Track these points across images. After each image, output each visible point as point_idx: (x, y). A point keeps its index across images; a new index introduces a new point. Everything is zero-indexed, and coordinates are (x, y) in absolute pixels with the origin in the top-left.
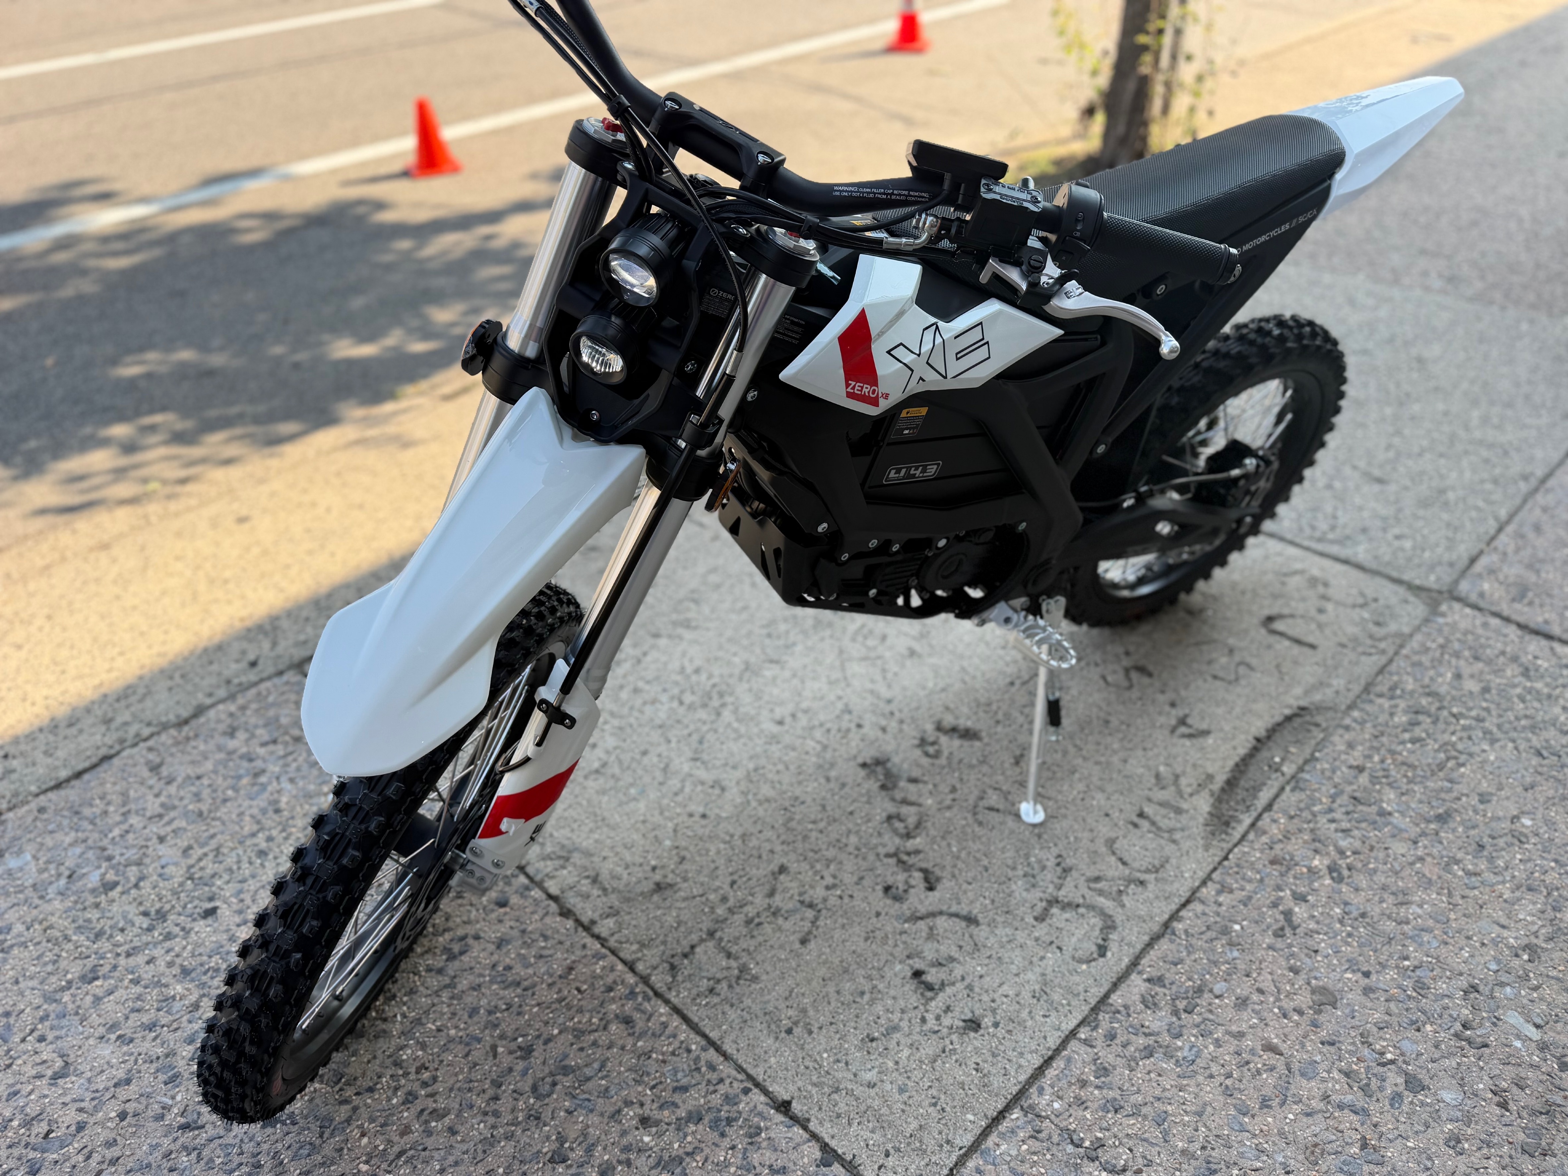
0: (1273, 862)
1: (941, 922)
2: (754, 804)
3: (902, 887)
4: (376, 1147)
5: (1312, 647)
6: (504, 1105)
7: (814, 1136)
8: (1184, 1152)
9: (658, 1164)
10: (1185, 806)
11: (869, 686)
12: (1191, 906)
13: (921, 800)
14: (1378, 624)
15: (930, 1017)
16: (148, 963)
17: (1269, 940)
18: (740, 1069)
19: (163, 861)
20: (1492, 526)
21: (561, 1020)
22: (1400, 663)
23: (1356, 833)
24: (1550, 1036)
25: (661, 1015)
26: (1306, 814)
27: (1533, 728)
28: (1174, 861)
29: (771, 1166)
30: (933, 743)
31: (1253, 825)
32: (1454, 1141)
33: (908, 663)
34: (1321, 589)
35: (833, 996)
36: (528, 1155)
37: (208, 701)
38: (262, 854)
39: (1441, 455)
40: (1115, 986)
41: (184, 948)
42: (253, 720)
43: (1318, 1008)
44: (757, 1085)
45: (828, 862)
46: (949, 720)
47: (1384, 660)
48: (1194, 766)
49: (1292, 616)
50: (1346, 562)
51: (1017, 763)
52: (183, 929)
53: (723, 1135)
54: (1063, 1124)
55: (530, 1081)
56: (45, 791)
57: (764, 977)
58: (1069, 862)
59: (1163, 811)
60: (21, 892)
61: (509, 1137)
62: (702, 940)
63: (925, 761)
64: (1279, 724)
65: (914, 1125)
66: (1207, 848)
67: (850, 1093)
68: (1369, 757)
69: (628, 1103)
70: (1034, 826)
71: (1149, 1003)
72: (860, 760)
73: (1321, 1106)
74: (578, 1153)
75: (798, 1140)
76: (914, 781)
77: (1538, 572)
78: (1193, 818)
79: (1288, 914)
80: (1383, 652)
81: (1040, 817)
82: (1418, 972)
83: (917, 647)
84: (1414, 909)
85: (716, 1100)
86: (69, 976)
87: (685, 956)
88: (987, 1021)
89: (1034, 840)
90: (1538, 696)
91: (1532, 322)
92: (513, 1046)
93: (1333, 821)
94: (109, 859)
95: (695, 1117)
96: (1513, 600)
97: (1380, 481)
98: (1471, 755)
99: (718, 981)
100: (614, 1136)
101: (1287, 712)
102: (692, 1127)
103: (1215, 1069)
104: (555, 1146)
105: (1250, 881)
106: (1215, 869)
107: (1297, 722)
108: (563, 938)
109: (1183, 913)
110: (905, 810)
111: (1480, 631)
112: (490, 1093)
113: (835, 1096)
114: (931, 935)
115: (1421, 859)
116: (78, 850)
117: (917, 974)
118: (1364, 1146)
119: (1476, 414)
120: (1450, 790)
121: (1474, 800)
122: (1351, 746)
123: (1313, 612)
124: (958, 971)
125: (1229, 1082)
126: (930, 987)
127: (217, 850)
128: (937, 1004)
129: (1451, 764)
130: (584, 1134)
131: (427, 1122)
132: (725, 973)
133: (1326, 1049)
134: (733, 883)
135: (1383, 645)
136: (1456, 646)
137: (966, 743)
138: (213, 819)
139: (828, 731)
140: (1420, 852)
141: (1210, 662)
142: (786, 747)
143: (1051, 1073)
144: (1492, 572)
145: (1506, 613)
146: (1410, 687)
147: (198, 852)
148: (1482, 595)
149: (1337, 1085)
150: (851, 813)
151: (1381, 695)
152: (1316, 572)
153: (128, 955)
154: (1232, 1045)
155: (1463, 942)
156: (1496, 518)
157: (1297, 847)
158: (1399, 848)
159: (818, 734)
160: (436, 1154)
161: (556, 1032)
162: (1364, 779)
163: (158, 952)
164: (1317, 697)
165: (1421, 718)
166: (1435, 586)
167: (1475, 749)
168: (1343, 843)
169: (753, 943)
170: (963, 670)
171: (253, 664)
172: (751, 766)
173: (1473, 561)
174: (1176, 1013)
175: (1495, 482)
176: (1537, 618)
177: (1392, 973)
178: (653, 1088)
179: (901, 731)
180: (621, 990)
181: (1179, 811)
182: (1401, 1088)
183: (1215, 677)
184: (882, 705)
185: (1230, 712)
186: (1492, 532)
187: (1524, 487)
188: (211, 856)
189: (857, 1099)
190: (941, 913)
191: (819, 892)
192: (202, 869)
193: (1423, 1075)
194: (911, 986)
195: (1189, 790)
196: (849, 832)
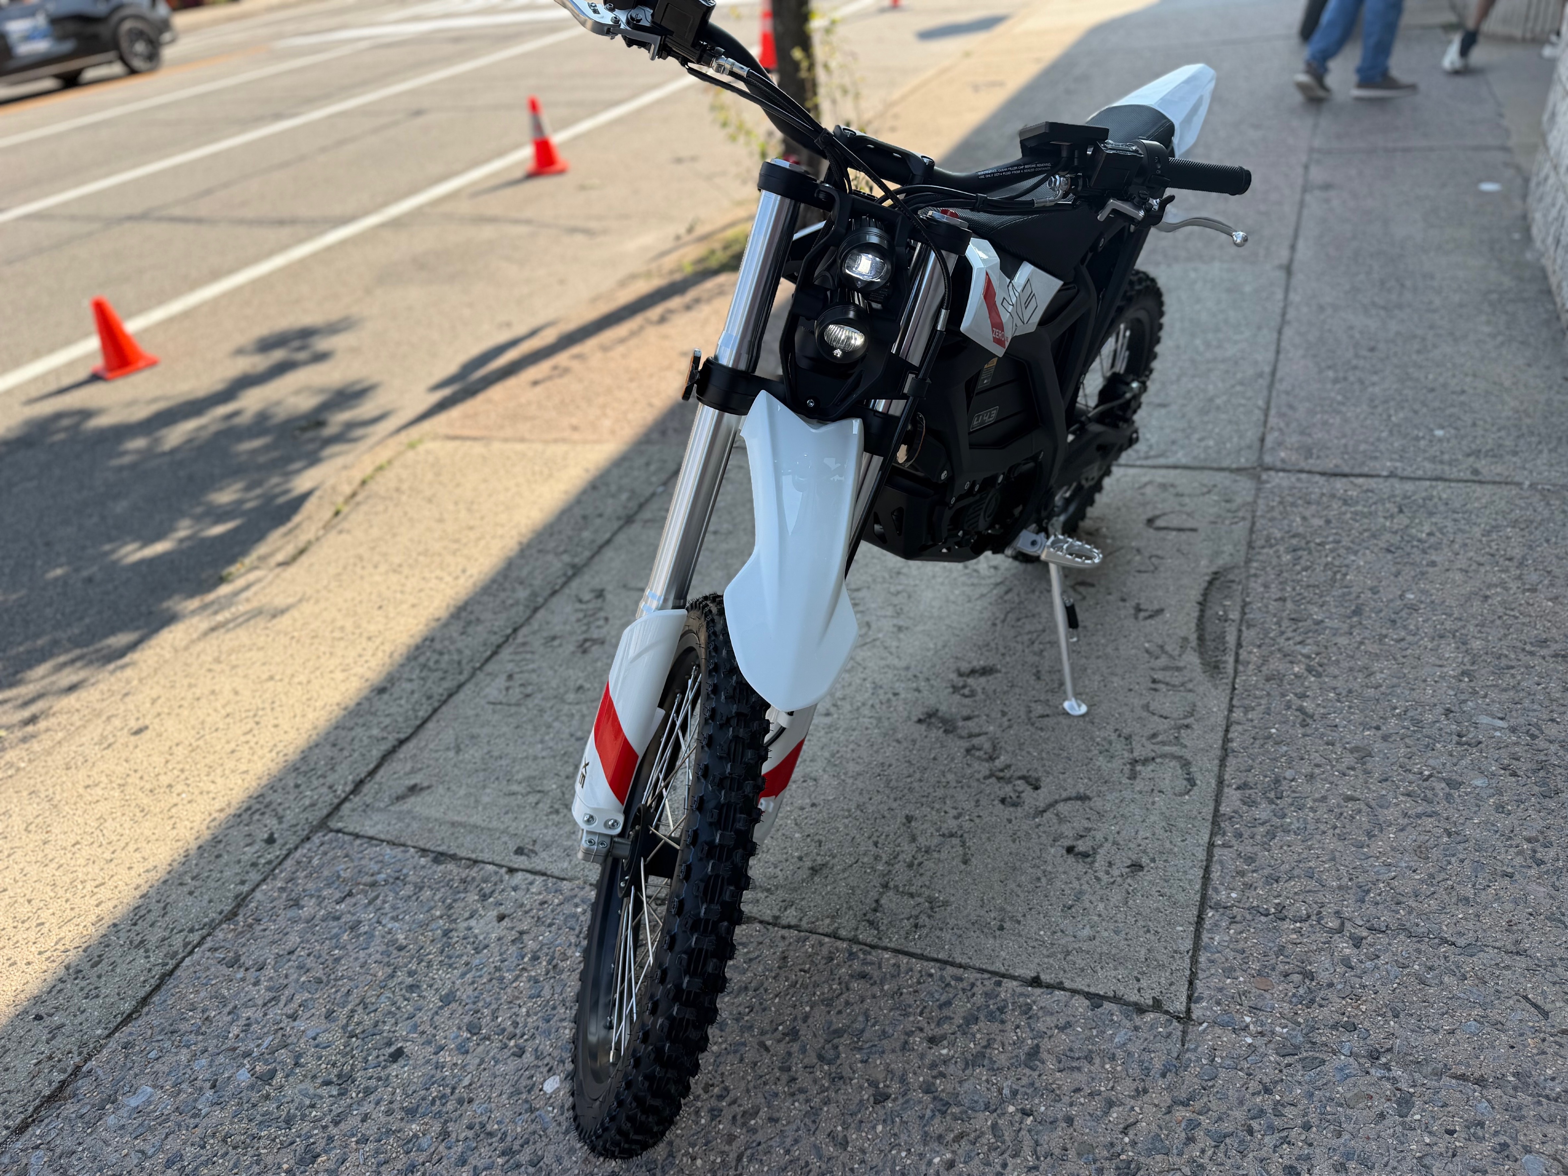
0: (1268, 680)
1: (1061, 807)
2: (850, 781)
3: (1014, 796)
4: (714, 1162)
5: (1193, 530)
6: (804, 1080)
7: (1074, 992)
8: (1340, 888)
9: (967, 1065)
10: (1181, 664)
11: (883, 663)
12: (1232, 729)
13: (984, 730)
14: (1227, 501)
15: (1101, 874)
16: (363, 1121)
17: (1300, 731)
18: (982, 971)
19: (311, 1033)
20: (1258, 415)
21: (805, 999)
22: (1260, 523)
23: (1309, 641)
24: (1513, 722)
25: (888, 960)
26: (1267, 641)
27: (1374, 536)
28: (1199, 704)
29: (1057, 1027)
30: (964, 687)
31: (1237, 661)
32: (1500, 808)
33: (902, 636)
34: (1171, 490)
35: (1019, 891)
36: (853, 1107)
37: (245, 888)
38: (411, 988)
39: (1194, 376)
40: (1218, 802)
41: (394, 1093)
42: (311, 886)
43: (1362, 760)
44: (1003, 976)
45: (943, 800)
46: (965, 667)
47: (1248, 524)
48: (1169, 635)
49: (1164, 514)
50: (1175, 467)
51: (1039, 678)
52: (379, 1079)
53: (1003, 1022)
54: (1247, 905)
55: (813, 1055)
56: (116, 1029)
57: (952, 899)
58: (1126, 731)
59: (1168, 673)
60: (166, 1120)
61: (827, 1102)
62: (881, 894)
63: (967, 701)
64: (1206, 589)
65: (1143, 951)
66: (1216, 687)
67: (1080, 950)
68: (1283, 590)
69: (909, 1034)
70: (1083, 716)
71: (1251, 803)
72: (915, 719)
73: (1406, 821)
74: (895, 1087)
75: (1064, 999)
76: (968, 718)
77: (1310, 435)
78: (1192, 671)
79: (1301, 709)
80: (1244, 519)
81: (1084, 709)
82: (1409, 714)
83: (901, 623)
84: (1379, 676)
85: (979, 1000)
86: (285, 1166)
87: (875, 910)
88: (1145, 860)
89: (1089, 727)
90: (1364, 515)
91: (1195, 270)
92: (777, 1035)
93: (1288, 639)
94: (247, 1054)
95: (972, 1019)
96: (1306, 458)
97: (1163, 405)
98: (1347, 566)
99: (917, 917)
100: (916, 1062)
101: (1207, 578)
102: (975, 1028)
103: (1323, 827)
104: (871, 1091)
105: (1261, 697)
106: (1231, 699)
107: (1217, 583)
108: (760, 939)
109: (1230, 736)
110: (976, 741)
111: (1299, 485)
112: (785, 1078)
113: (1070, 958)
114: (1061, 820)
115: (1362, 643)
116: (204, 1062)
117: (1070, 850)
118: (1449, 835)
119: (1198, 342)
120: (1350, 593)
121: (1370, 595)
122: (1266, 586)
123: (1178, 508)
124: (1099, 836)
125: (1337, 831)
126: (1085, 855)
127: (362, 1002)
128: (1100, 863)
129: (1339, 576)
130: (889, 1071)
131: (744, 1124)
132: (918, 909)
133: (1384, 785)
134: (876, 844)
135: (1240, 514)
136: (1290, 499)
137: (990, 678)
138: (336, 980)
139: (873, 706)
140: (1358, 639)
141: (1129, 562)
142: (846, 730)
143: (1215, 875)
144: (1280, 444)
145: (1307, 468)
146: (1279, 535)
147: (342, 1014)
148: (1283, 461)
149: (1407, 804)
150: (935, 759)
151: (1263, 547)
152: (1160, 480)
153: (336, 1123)
154: (1322, 809)
155: (1423, 685)
156: (1259, 408)
157: (1276, 664)
158: (1343, 641)
159: (866, 711)
160: (772, 1143)
161: (808, 1009)
162: (1289, 605)
163: (367, 1108)
164: (1220, 562)
165: (1300, 553)
166: (1248, 465)
167: (1347, 562)
168: (1306, 650)
169: (926, 879)
170: (949, 626)
171: (271, 840)
172: (827, 754)
173: (1262, 440)
174: (1271, 802)
175: (1241, 383)
176: (1330, 464)
177: (1393, 721)
178: (921, 1014)
179: (932, 686)
180: (840, 957)
181: (1178, 669)
182: (1447, 789)
183: (1139, 572)
184: (903, 673)
185: (1167, 591)
186: (1262, 418)
187: (1264, 382)
188: (360, 1009)
189: (1088, 952)
190: (1056, 802)
191: (952, 824)
192: (358, 1024)
193: (1455, 777)
194: (1071, 859)
195: (1176, 653)
196: (943, 773)
